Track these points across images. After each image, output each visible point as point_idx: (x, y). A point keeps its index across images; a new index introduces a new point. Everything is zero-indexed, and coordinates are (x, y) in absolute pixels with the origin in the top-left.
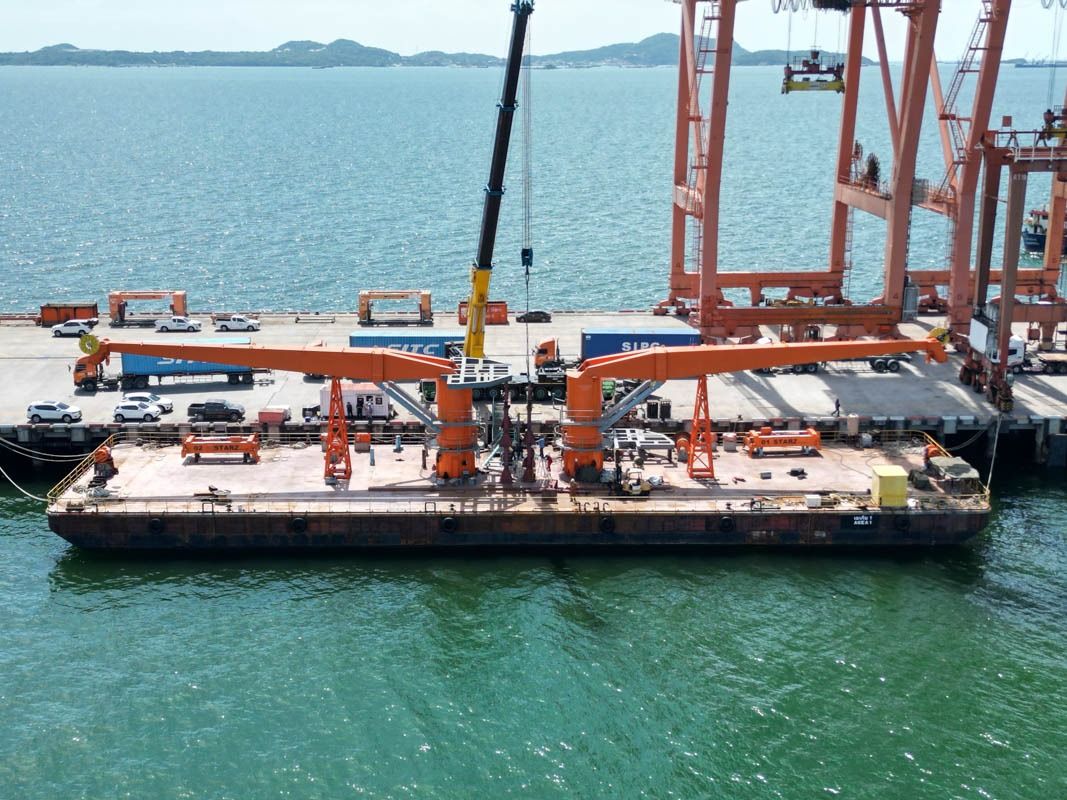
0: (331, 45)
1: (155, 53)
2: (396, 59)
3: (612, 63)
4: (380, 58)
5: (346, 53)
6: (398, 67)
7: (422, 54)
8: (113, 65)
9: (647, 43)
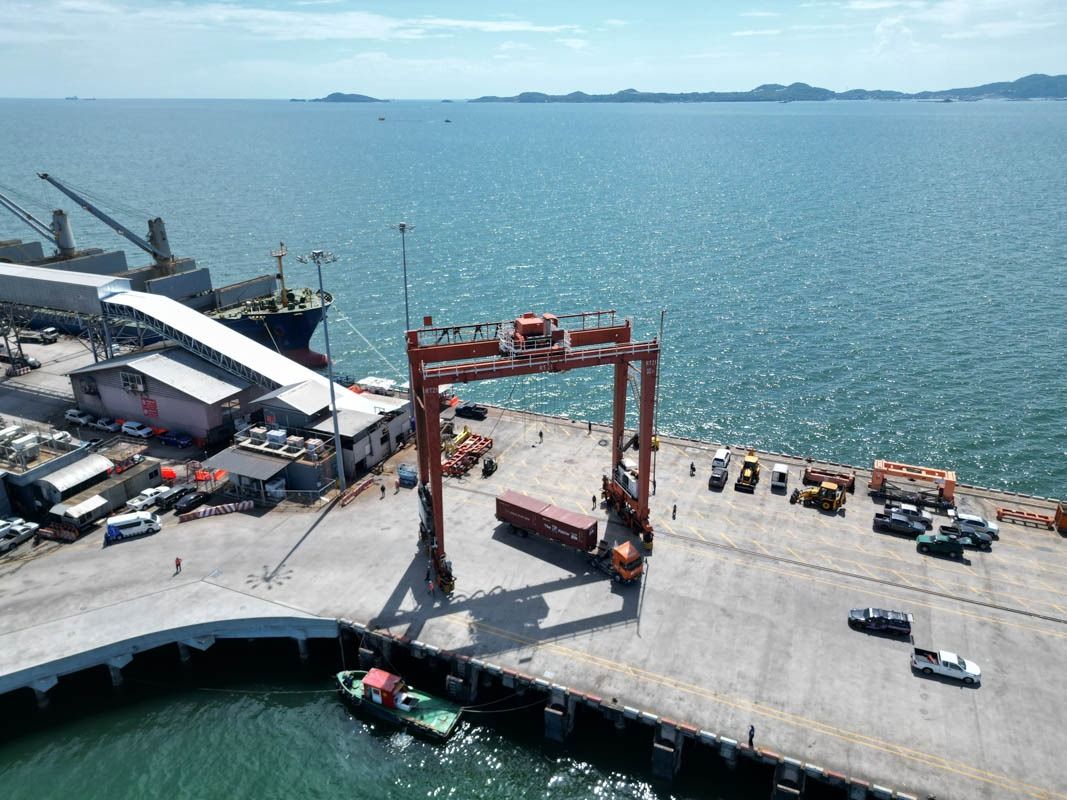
0: (790, 86)
1: (682, 94)
2: (833, 95)
3: (989, 97)
4: (822, 95)
5: (801, 92)
6: (833, 101)
7: (851, 91)
8: (658, 101)
9: (1021, 82)
